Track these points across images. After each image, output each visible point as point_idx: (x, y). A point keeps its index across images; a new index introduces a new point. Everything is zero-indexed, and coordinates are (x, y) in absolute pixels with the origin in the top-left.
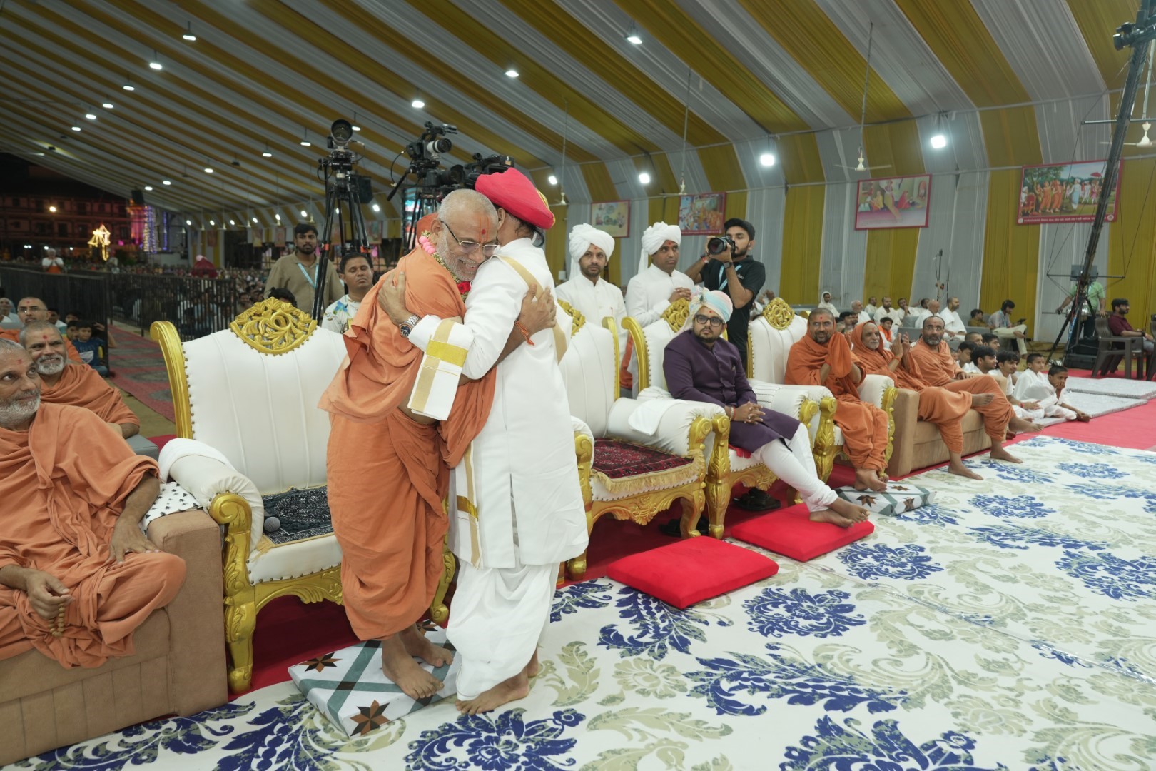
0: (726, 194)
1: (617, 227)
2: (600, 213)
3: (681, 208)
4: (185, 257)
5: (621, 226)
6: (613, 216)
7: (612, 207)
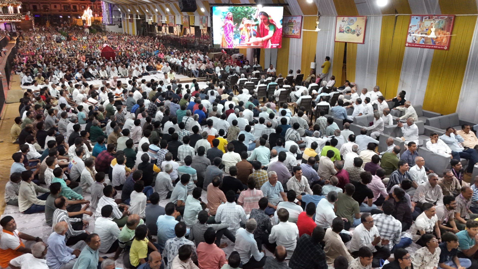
0: (455, 17)
1: (355, 35)
2: (343, 24)
3: (410, 25)
4: (120, 27)
5: (358, 35)
6: (353, 27)
7: (352, 20)
